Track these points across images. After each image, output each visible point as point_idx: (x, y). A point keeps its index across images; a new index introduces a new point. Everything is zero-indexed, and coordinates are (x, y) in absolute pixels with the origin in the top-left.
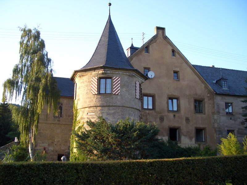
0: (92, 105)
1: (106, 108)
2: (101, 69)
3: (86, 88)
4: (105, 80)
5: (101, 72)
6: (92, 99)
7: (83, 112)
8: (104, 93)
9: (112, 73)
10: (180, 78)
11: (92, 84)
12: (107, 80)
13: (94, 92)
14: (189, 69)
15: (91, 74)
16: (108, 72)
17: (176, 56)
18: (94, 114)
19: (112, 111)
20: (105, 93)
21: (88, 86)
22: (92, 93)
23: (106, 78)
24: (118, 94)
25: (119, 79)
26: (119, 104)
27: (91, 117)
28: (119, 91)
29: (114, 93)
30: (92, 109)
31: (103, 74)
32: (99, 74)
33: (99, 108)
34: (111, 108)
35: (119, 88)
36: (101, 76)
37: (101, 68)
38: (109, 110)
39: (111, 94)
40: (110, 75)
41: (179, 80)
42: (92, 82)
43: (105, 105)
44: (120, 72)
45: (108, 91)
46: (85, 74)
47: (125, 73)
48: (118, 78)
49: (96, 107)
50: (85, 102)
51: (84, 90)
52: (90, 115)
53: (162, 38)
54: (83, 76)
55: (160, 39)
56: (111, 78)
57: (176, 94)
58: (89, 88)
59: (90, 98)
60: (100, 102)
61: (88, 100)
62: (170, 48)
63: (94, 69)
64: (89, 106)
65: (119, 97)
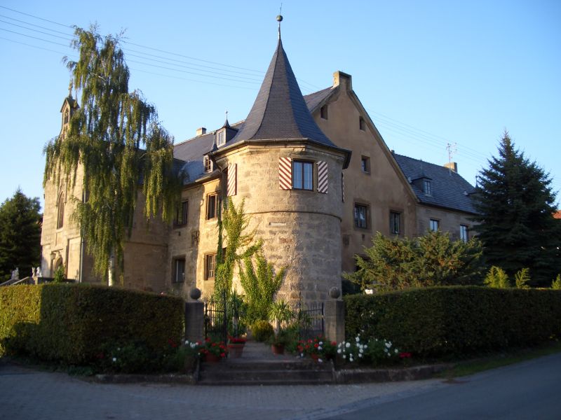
0: (280, 210)
1: (307, 217)
2: (300, 144)
3: (267, 176)
4: (301, 164)
5: (300, 150)
6: (281, 197)
7: (260, 220)
8: (301, 188)
9: (316, 155)
10: (372, 170)
11: (280, 169)
12: (305, 164)
13: (286, 186)
14: (383, 155)
15: (278, 151)
16: (311, 151)
17: (364, 130)
18: (283, 224)
19: (316, 222)
20: (303, 189)
21: (271, 173)
22: (281, 186)
23: (303, 161)
24: (325, 193)
25: (326, 166)
26: (326, 210)
27: (277, 229)
28: (327, 187)
29: (319, 190)
30: (279, 216)
31: (301, 153)
32: (295, 153)
33: (293, 215)
34: (314, 216)
35: (327, 182)
36: (298, 157)
37: (302, 142)
38: (312, 218)
39: (313, 190)
40: (312, 158)
41: (369, 174)
42: (280, 166)
43: (306, 210)
44: (327, 154)
45: (308, 186)
46: (264, 150)
47: (333, 157)
48: (324, 163)
49: (289, 212)
50: (265, 202)
51: (262, 179)
52: (277, 227)
53: (346, 94)
54: (258, 152)
55: (343, 96)
56: (312, 162)
57: (366, 197)
58: (274, 177)
59: (278, 195)
60: (297, 205)
61: (271, 200)
62: (357, 114)
63: (285, 143)
64: (275, 210)
65: (326, 198)
